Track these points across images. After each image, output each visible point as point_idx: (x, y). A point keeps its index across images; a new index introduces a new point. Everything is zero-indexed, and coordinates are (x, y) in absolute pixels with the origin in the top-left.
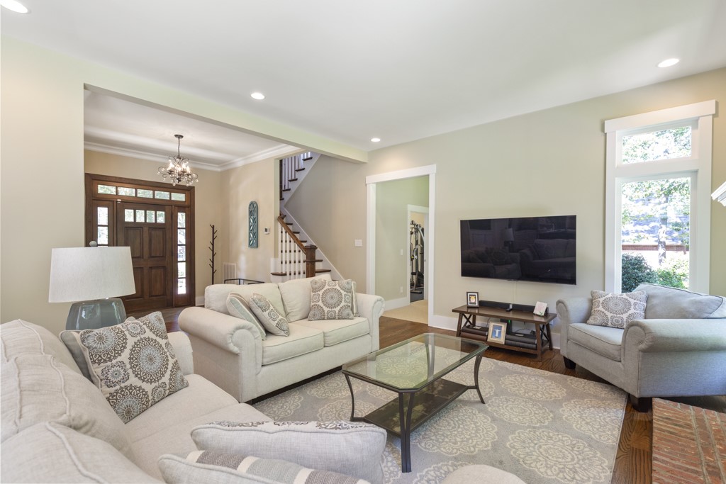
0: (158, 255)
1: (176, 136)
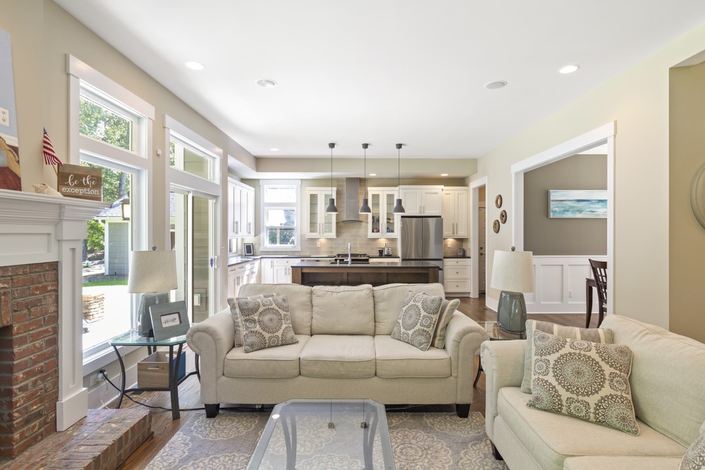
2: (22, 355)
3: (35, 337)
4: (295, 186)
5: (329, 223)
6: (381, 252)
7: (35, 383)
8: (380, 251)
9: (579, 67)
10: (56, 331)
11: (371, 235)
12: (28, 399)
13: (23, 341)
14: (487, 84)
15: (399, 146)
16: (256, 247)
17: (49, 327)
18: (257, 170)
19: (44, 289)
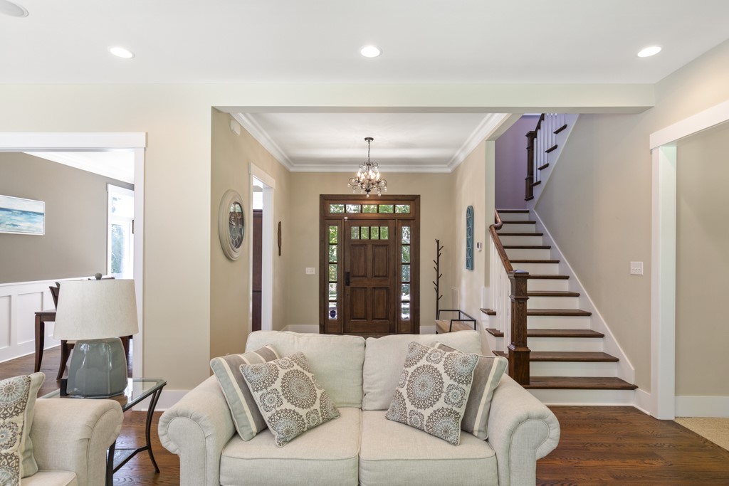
0: (381, 275)
1: (366, 139)
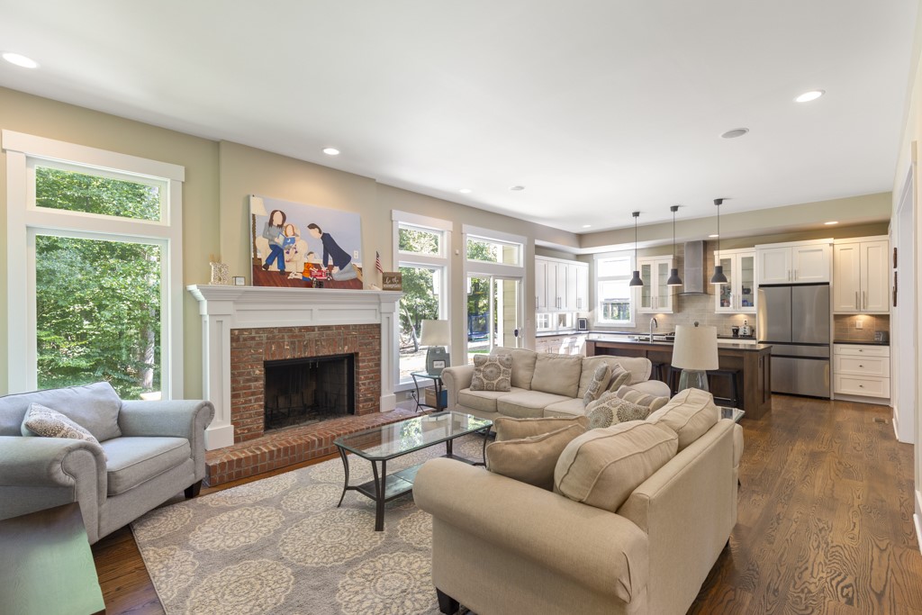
2: (363, 367)
3: (369, 361)
4: (629, 258)
5: (662, 297)
6: (736, 332)
7: (369, 383)
8: (733, 330)
9: (823, 92)
10: (379, 359)
11: (719, 310)
12: (366, 390)
13: (364, 361)
14: (722, 134)
15: (719, 202)
16: (591, 321)
17: (376, 357)
18: (581, 247)
19: (373, 337)
